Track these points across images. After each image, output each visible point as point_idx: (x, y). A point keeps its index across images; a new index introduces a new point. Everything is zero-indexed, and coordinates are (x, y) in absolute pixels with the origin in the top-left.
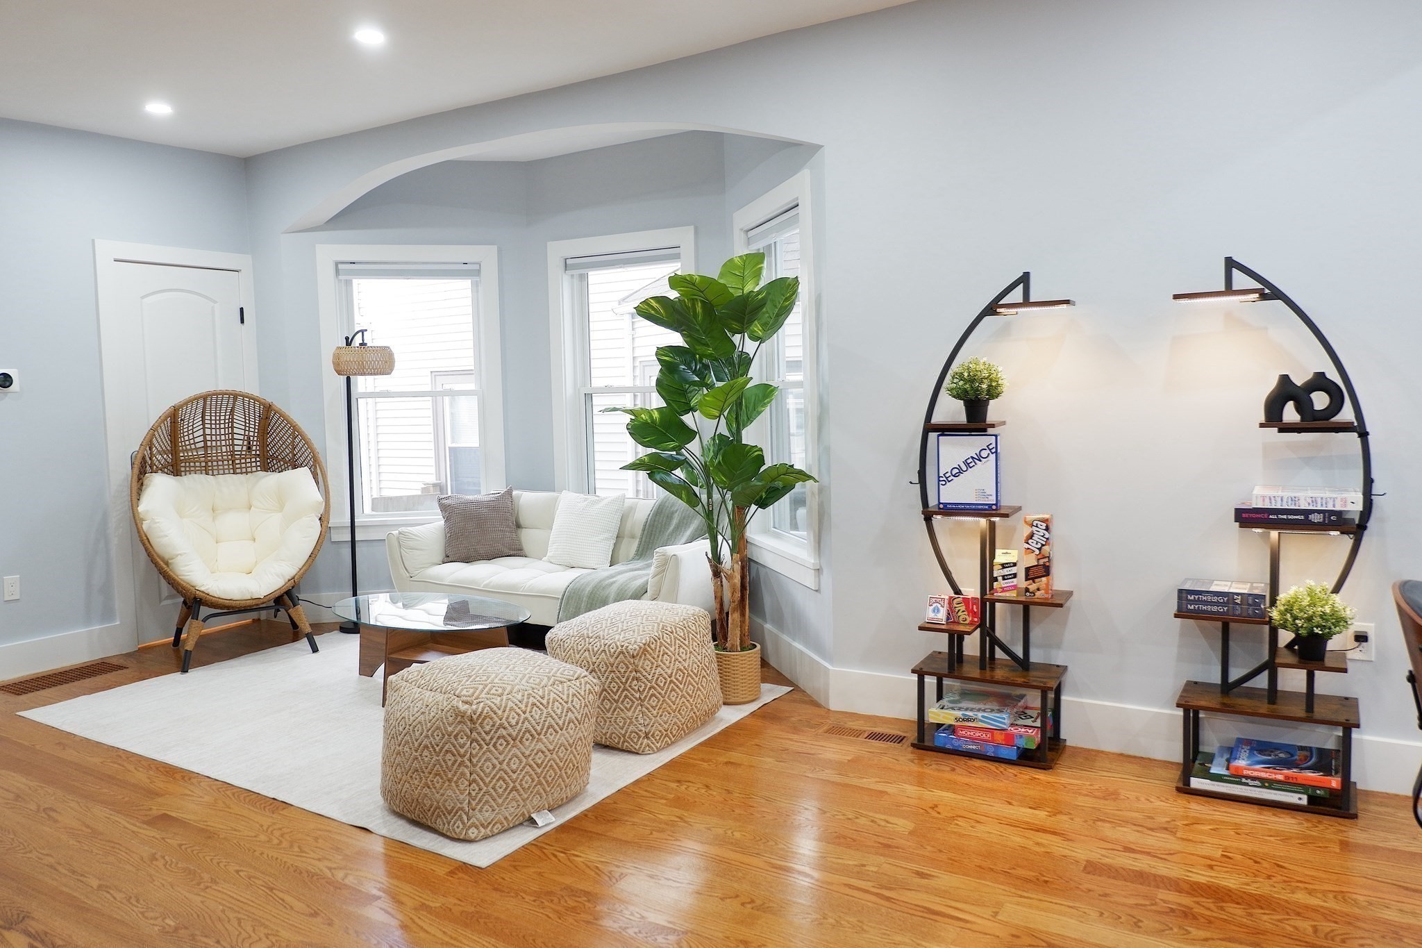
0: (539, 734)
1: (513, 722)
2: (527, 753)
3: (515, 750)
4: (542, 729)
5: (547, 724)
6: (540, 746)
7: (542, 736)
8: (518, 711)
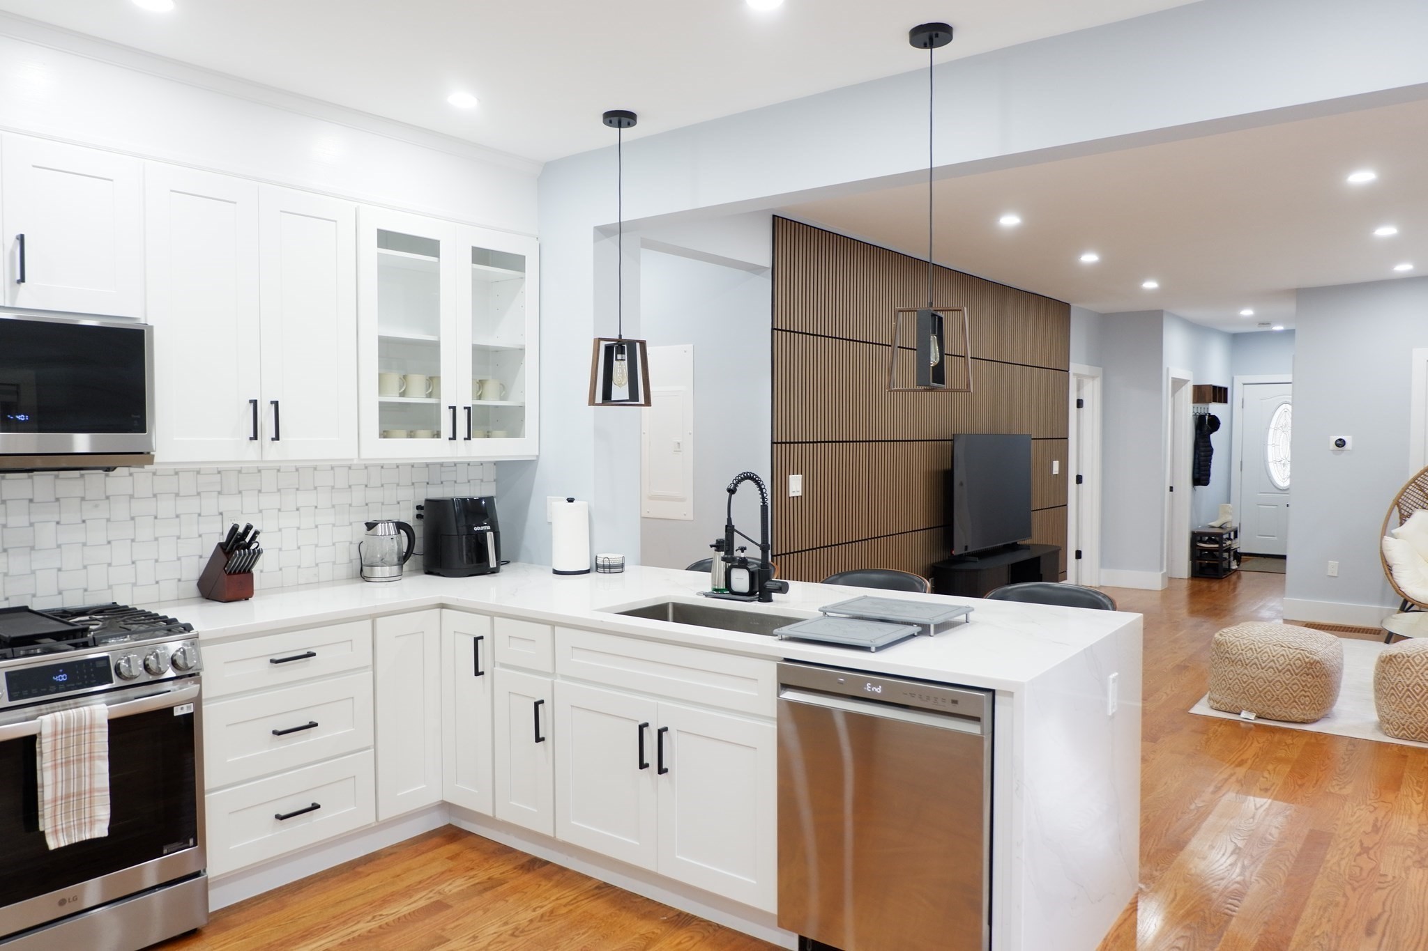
0: (1247, 665)
1: (1234, 653)
2: (1238, 672)
3: (1232, 668)
4: (1249, 663)
5: (1253, 662)
6: (1246, 671)
7: (1248, 667)
8: (1239, 648)
